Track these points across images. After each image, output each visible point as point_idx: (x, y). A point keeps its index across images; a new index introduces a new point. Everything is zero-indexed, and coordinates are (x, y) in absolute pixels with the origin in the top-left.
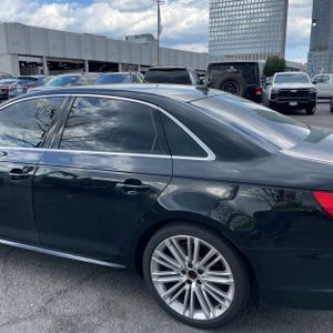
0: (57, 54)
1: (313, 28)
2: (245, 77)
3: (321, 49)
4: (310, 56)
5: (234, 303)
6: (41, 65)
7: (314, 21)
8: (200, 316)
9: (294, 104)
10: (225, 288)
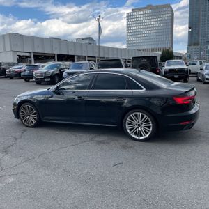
0: (39, 50)
1: (189, 32)
2: (150, 63)
3: (195, 45)
4: (188, 49)
5: (152, 132)
6: (30, 57)
7: (190, 28)
8: (142, 138)
9: (176, 77)
10: (149, 127)
